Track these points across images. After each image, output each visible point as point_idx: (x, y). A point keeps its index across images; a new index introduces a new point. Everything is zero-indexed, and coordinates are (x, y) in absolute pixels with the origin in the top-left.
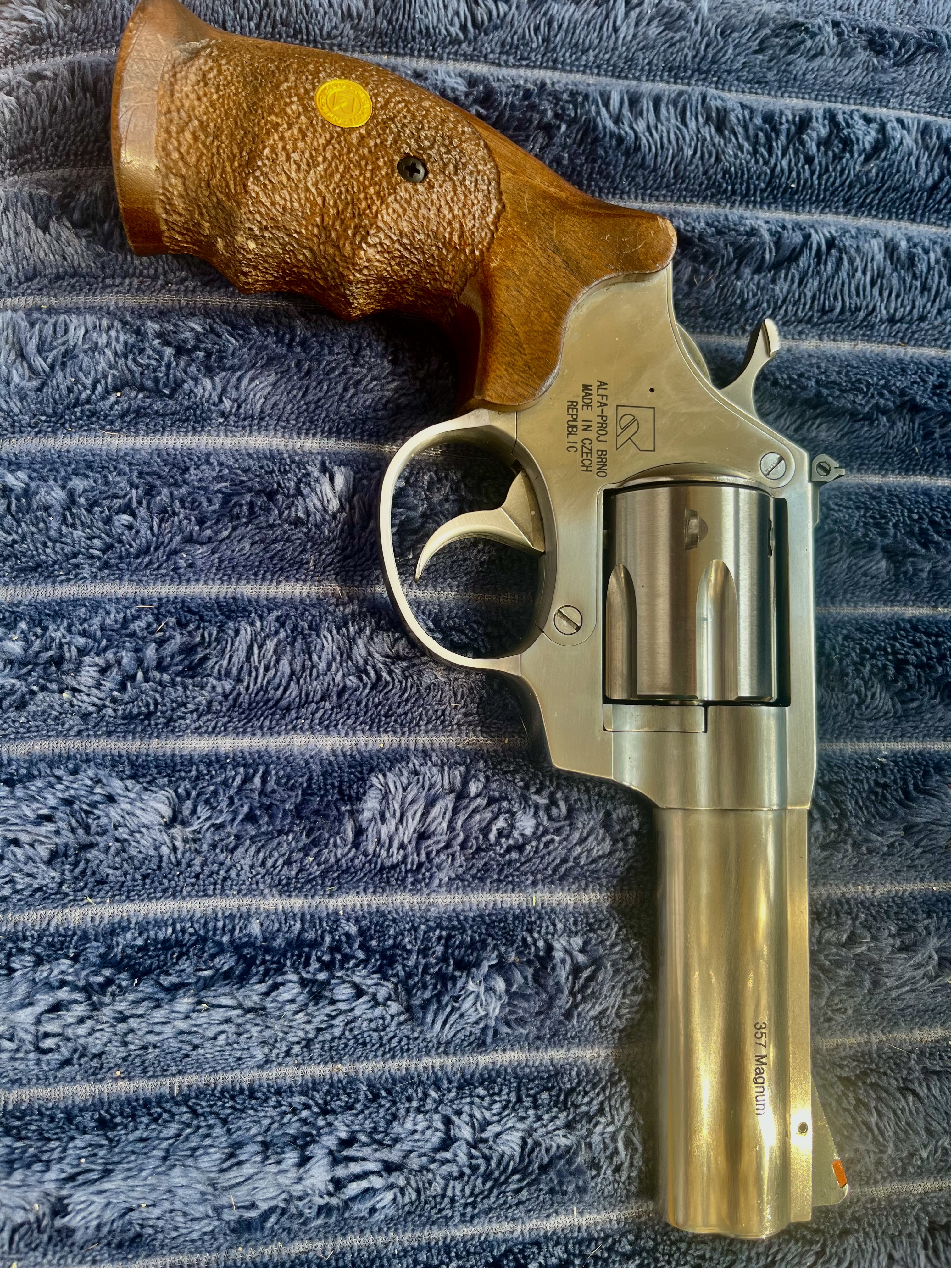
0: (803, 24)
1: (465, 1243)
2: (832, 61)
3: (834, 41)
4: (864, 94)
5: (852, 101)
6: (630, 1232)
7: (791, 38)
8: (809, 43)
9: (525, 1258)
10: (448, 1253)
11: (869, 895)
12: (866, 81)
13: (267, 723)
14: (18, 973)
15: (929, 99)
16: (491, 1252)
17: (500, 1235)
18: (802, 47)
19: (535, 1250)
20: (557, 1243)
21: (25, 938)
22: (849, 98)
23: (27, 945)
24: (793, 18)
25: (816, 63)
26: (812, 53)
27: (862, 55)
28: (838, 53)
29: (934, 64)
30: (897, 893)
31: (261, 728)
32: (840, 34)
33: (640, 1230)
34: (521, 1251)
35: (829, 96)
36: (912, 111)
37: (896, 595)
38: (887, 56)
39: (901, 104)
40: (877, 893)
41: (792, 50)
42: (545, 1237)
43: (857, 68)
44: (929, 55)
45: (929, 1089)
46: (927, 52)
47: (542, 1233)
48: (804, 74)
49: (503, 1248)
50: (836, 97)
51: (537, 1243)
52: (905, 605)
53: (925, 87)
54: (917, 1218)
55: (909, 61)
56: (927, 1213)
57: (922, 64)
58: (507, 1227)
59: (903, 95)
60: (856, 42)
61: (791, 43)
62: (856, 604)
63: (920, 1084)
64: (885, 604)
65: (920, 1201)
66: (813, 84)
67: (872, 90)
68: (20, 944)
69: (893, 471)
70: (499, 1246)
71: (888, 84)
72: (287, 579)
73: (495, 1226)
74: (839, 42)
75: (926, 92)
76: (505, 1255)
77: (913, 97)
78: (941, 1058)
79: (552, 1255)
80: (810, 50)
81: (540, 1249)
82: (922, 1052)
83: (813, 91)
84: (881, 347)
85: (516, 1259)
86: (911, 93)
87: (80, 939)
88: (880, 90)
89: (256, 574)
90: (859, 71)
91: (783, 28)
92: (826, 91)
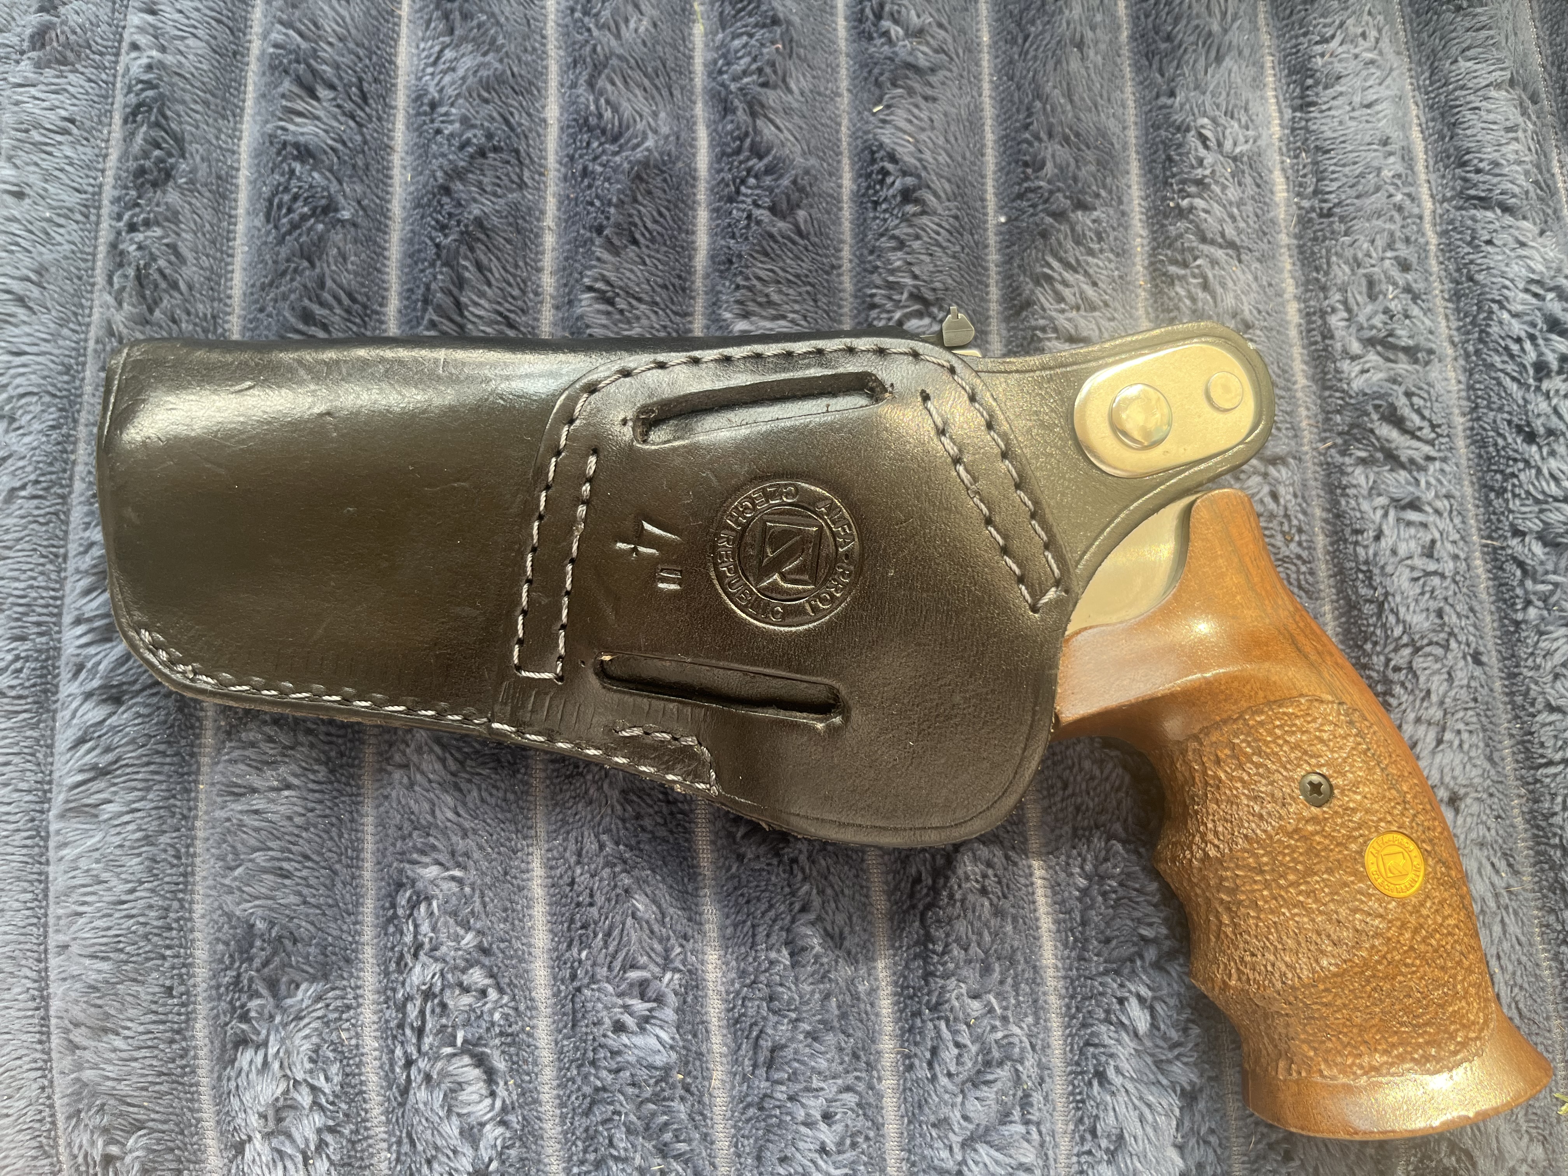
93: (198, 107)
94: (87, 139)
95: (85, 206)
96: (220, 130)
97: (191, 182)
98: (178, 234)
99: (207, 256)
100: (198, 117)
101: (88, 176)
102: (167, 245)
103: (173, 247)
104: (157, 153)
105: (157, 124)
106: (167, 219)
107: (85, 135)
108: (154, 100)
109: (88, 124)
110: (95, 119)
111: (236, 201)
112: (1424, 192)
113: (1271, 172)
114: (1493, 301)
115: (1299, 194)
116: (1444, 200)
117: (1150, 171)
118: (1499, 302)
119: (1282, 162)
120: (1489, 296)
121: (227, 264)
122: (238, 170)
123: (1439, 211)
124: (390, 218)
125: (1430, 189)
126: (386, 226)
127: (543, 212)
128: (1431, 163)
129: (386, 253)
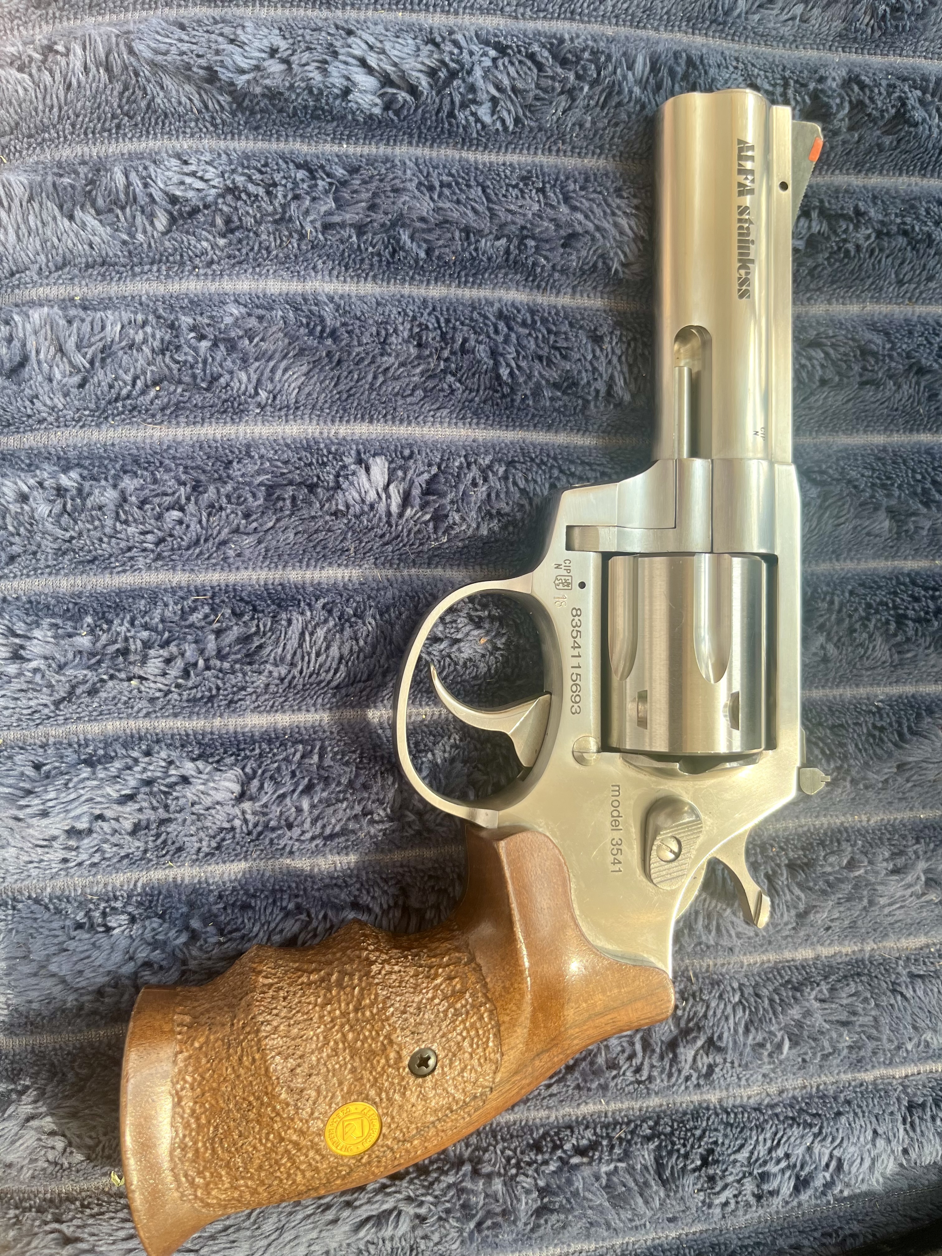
4: (877, 45)
5: (866, 51)
6: (650, 1118)
14: (116, 932)
21: (116, 898)
23: (119, 905)
33: (659, 1117)
34: (557, 1134)
37: (897, 551)
42: (577, 1121)
45: (915, 991)
50: (850, 47)
52: (905, 559)
54: (898, 1099)
59: (918, 42)
63: (907, 987)
66: (827, 35)
68: (113, 904)
69: (898, 431)
72: (330, 564)
76: (543, 1137)
78: (925, 963)
79: (583, 1138)
81: (572, 1132)
82: (908, 959)
83: (827, 42)
84: (890, 307)
85: (553, 1141)
86: (926, 39)
87: (166, 897)
96: (932, 41)
122: (900, 55)
124: (866, 174)
126: (860, 171)
127: (878, 302)
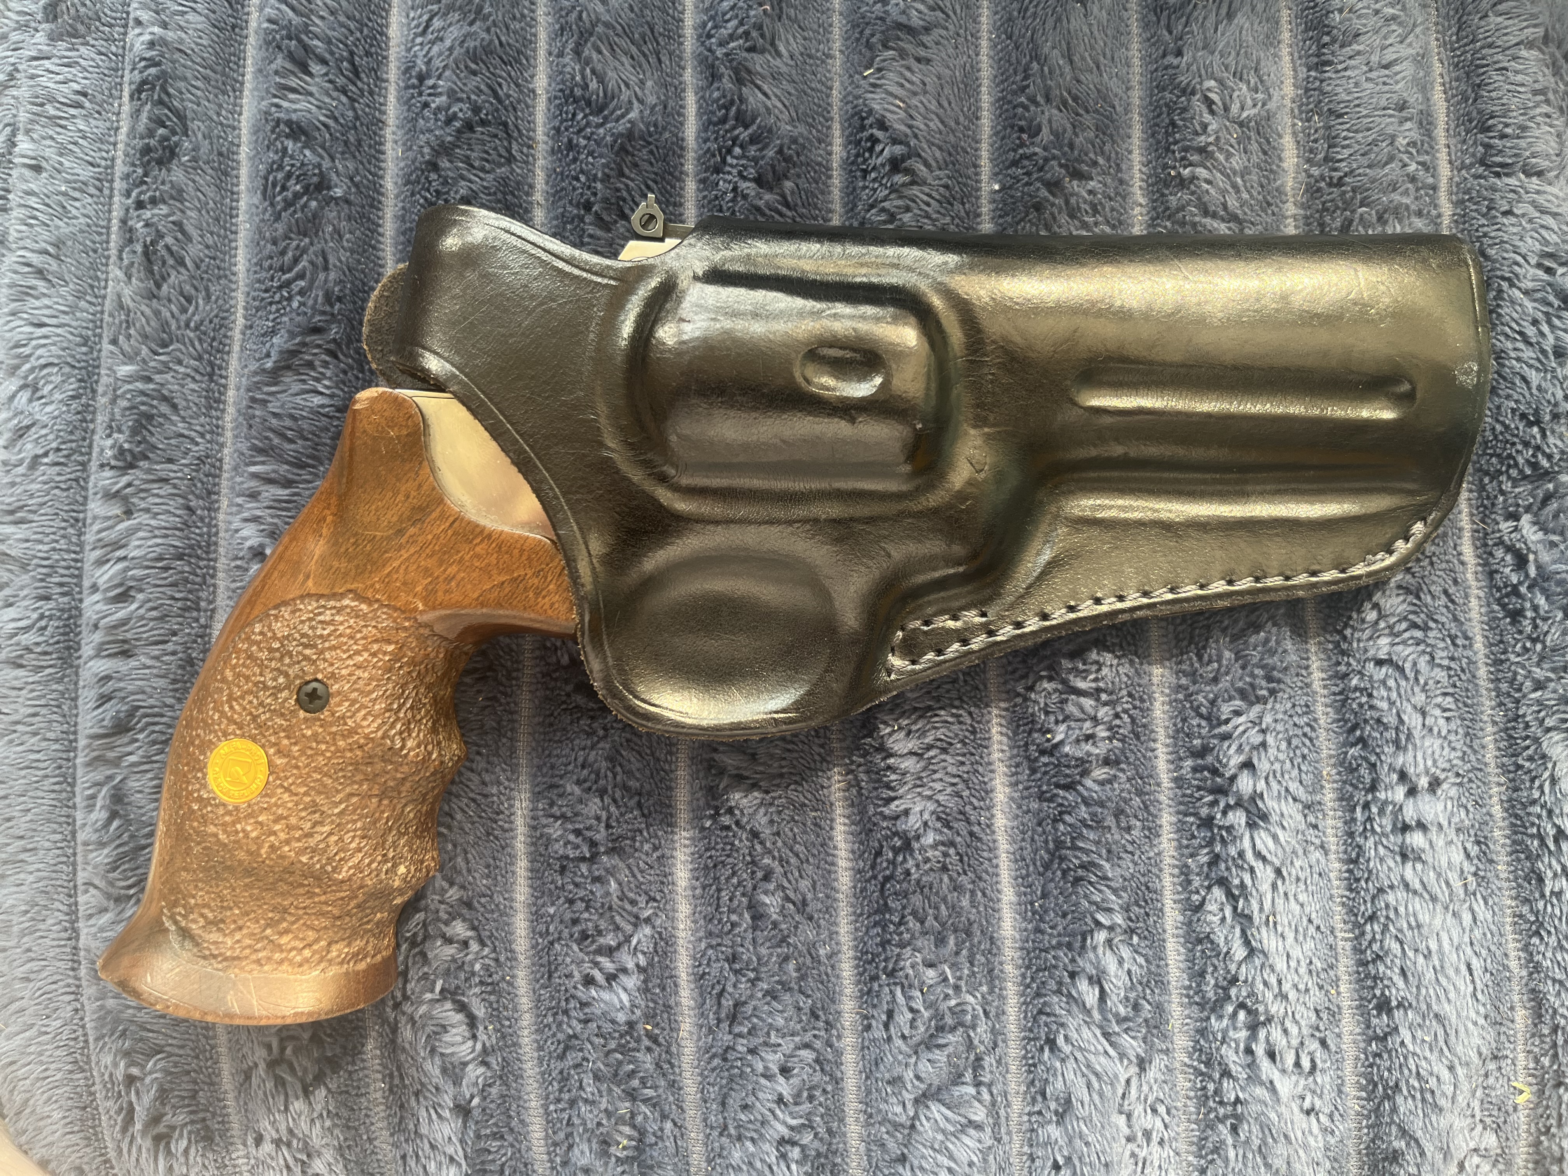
0: (145, 246)
1: (1492, 645)
2: (189, 212)
3: (164, 209)
4: (226, 174)
5: (235, 189)
7: (164, 263)
8: (169, 240)
9: (1506, 586)
10: (1502, 662)
11: (1144, 211)
12: (210, 171)
13: (985, 854)
15: (224, 93)
16: (1500, 619)
17: (1483, 610)
18: (174, 248)
19: (1498, 576)
20: (1491, 554)
21: (1204, 1088)
22: (233, 193)
23: (1211, 1087)
24: (138, 259)
25: (194, 233)
26: (179, 236)
27: (177, 175)
28: (178, 204)
29: (181, 84)
30: (1142, 180)
31: (990, 860)
32: (154, 201)
35: (231, 217)
36: (240, 114)
37: (820, 164)
38: (177, 144)
39: (234, 128)
40: (1142, 201)
41: (181, 262)
43: (194, 181)
44: (171, 91)
46: (168, 95)
47: (1480, 569)
48: (208, 247)
49: (1496, 607)
50: (231, 208)
51: (1491, 574)
52: (830, 154)
53: (211, 97)
55: (181, 117)
56: (1472, 165)
57: (182, 100)
58: (1474, 603)
59: (221, 124)
60: (163, 183)
61: (171, 262)
62: (831, 211)
64: (830, 177)
65: (1459, 171)
66: (219, 236)
67: (220, 163)
68: (1210, 1093)
69: (682, 165)
70: (1493, 611)
71: (211, 144)
72: (831, 838)
73: (1474, 615)
74: (164, 202)
75: (216, 96)
76: (1504, 606)
77: (224, 113)
78: (1316, 141)
79: (1503, 560)
80: (176, 239)
81: (1497, 571)
83: (226, 237)
84: (538, 171)
85: (1507, 595)
86: (219, 114)
87: (1202, 1035)
88: (220, 154)
89: (829, 872)
90: (197, 178)
91: (152, 272)
92: (225, 222)
93: (198, 84)
94: (99, 113)
95: (98, 180)
96: (220, 106)
97: (194, 159)
98: (183, 212)
99: (212, 233)
100: (199, 93)
101: (100, 150)
102: (173, 223)
103: (179, 224)
104: (161, 131)
105: (161, 102)
106: (172, 198)
107: (97, 108)
108: (158, 78)
109: (99, 97)
110: (106, 92)
111: (237, 177)
112: (1443, 157)
113: (1280, 136)
114: (1503, 278)
115: (1309, 161)
116: (1463, 166)
117: (1153, 135)
118: (1508, 279)
119: (1294, 125)
120: (1499, 273)
121: (231, 241)
122: (239, 146)
123: (1457, 179)
124: (383, 195)
125: (1449, 154)
126: (380, 202)
127: (531, 186)
128: (1452, 126)
129: (381, 230)
